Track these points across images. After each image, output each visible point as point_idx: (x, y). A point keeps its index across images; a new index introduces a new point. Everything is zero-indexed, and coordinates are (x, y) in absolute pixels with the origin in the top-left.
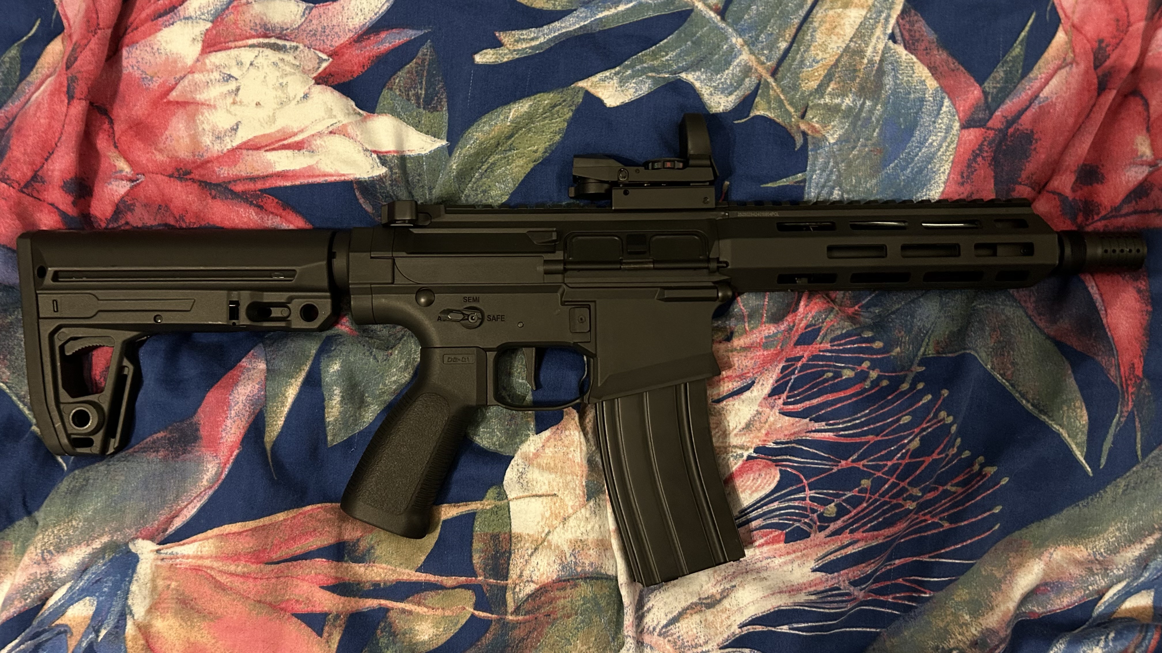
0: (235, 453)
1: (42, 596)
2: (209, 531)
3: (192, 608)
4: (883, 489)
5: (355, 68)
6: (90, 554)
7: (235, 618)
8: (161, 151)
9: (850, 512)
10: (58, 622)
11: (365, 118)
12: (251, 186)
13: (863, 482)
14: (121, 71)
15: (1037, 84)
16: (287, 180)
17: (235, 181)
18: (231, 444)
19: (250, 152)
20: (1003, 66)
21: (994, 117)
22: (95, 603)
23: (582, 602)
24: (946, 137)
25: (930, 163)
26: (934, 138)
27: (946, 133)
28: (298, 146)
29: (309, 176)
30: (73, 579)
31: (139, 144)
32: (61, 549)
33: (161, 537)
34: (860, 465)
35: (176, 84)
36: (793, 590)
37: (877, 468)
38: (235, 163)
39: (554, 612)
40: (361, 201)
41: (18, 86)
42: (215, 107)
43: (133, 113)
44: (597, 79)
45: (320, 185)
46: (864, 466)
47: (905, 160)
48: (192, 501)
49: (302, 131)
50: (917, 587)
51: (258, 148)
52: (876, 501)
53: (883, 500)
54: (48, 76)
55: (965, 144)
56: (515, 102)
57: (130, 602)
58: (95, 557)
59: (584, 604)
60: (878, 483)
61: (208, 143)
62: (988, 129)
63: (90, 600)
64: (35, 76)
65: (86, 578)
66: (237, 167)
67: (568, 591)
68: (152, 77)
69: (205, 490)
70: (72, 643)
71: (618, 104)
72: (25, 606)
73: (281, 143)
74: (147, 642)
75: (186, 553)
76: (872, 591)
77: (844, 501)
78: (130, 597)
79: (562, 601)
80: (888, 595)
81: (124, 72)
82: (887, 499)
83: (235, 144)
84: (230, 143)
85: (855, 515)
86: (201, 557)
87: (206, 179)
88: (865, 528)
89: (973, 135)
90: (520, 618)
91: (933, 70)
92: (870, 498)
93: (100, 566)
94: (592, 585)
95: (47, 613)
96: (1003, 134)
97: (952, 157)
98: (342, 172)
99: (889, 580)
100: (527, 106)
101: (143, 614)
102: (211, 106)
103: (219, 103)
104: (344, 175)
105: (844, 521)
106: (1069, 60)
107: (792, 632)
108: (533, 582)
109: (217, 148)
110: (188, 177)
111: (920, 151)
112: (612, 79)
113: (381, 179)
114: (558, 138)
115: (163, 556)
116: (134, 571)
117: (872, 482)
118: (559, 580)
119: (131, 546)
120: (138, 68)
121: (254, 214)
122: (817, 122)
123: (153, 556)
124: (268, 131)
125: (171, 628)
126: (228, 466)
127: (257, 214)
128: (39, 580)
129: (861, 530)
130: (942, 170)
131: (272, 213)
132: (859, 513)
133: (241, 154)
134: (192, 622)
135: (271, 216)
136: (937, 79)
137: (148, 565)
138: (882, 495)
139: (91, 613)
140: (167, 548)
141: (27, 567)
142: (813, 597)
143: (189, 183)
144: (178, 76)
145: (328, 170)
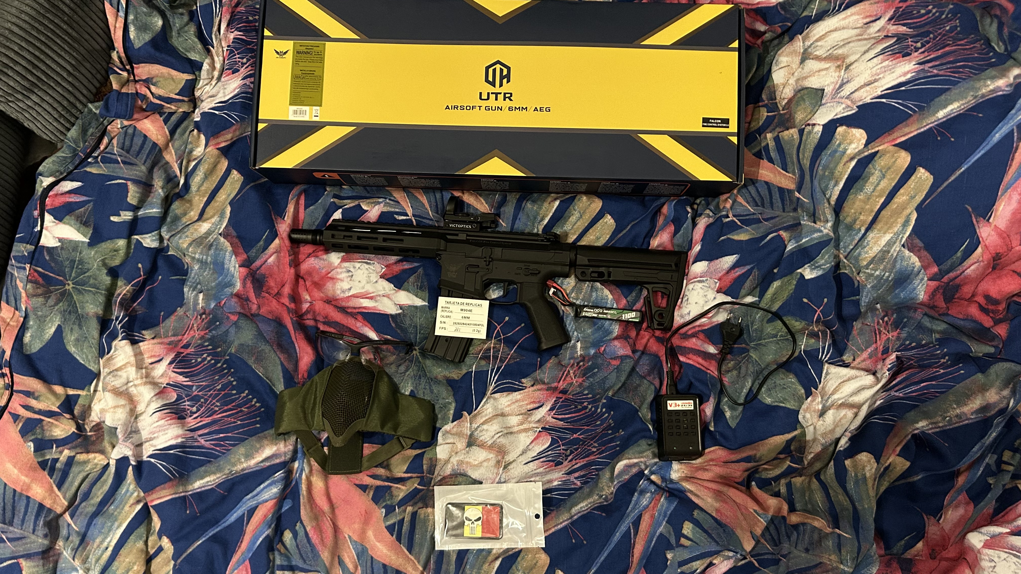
5: (395, 273)
8: (322, 293)
9: (575, 453)
11: (397, 291)
12: (354, 311)
13: (580, 443)
16: (366, 310)
17: (348, 308)
19: (354, 298)
28: (371, 298)
31: (316, 290)
34: (581, 437)
35: (331, 272)
36: (555, 481)
38: (348, 302)
40: (392, 321)
45: (378, 314)
49: (373, 293)
51: (358, 297)
61: (339, 293)
62: (941, 282)
68: (323, 269)
73: (366, 296)
77: (573, 450)
83: (349, 295)
84: (347, 294)
87: (337, 305)
88: (579, 459)
102: (342, 280)
103: (345, 279)
104: (386, 312)
105: (573, 457)
107: (551, 496)
109: (342, 295)
110: (331, 303)
113: (399, 314)
120: (319, 265)
121: (352, 320)
124: (361, 291)
127: (354, 320)
132: (577, 454)
133: (351, 298)
135: (359, 322)
142: (561, 483)
143: (331, 305)
144: (332, 269)
145: (381, 309)
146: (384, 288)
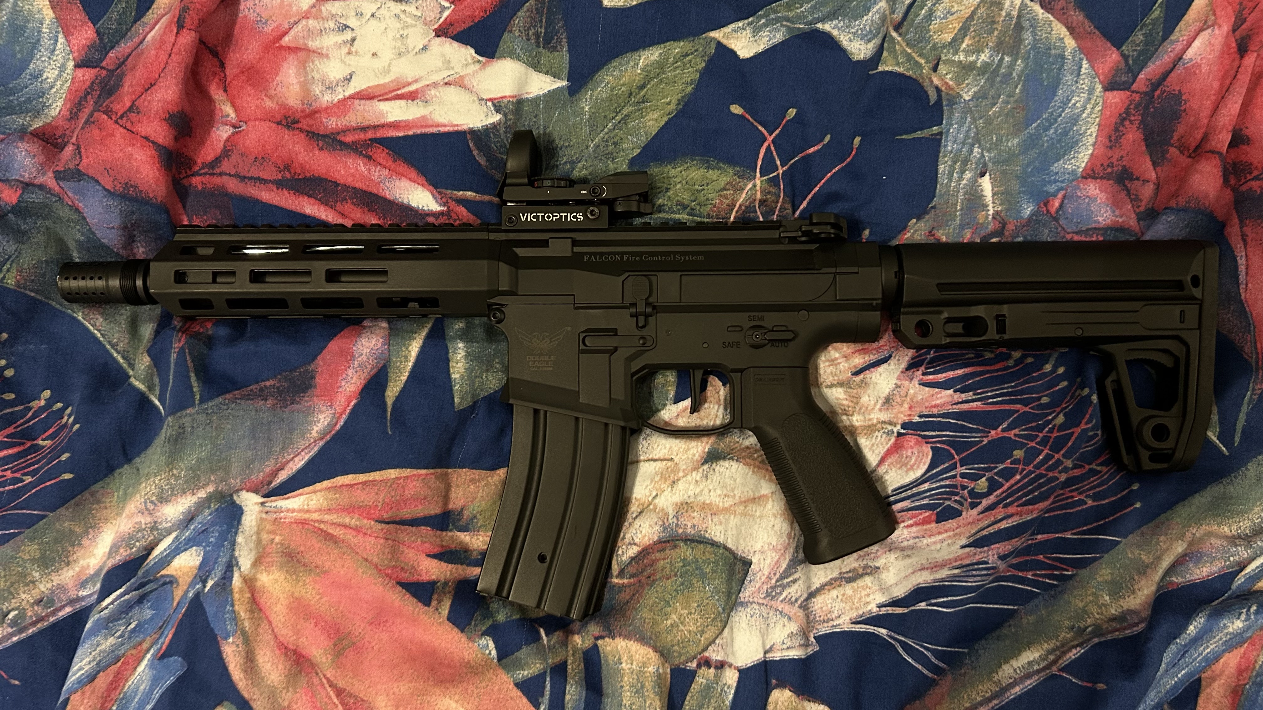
0: (352, 404)
1: (147, 545)
2: (318, 484)
3: (298, 561)
4: (1038, 460)
5: (477, 13)
6: (195, 503)
7: (342, 572)
8: (270, 97)
9: (1003, 485)
10: (163, 572)
11: (484, 64)
12: (362, 136)
13: (1015, 453)
14: (237, 15)
15: (1179, 47)
16: (400, 131)
17: (345, 132)
18: (349, 394)
19: (363, 102)
20: (1141, 29)
21: (1137, 80)
22: (202, 553)
23: (681, 564)
24: (1090, 99)
25: (1075, 125)
26: (1077, 99)
27: (1089, 94)
28: (412, 96)
29: (422, 126)
30: (179, 528)
31: (250, 90)
32: (163, 499)
33: (265, 490)
34: (1012, 434)
35: (290, 29)
36: (936, 567)
37: (1031, 438)
38: (345, 113)
39: (653, 574)
40: (475, 153)
41: (132, 26)
42: (327, 56)
43: (245, 56)
44: (730, 30)
45: (433, 135)
46: (1015, 435)
47: (1047, 120)
48: (299, 454)
49: (416, 81)
50: (1058, 565)
51: (371, 98)
52: (1031, 472)
53: (1038, 472)
54: (163, 16)
55: (1111, 107)
56: (644, 50)
57: (237, 554)
58: (201, 506)
59: (684, 566)
60: (1032, 454)
61: (318, 92)
62: (1133, 92)
63: (196, 550)
64: (150, 17)
65: (192, 527)
66: (347, 118)
67: (668, 551)
68: (267, 20)
69: (315, 442)
70: (178, 594)
71: (752, 55)
72: (130, 555)
73: (395, 93)
74: (253, 595)
75: (290, 507)
76: (1011, 566)
77: (996, 474)
78: (237, 548)
79: (662, 562)
80: (1027, 571)
81: (241, 15)
82: (1042, 471)
83: (347, 94)
84: (342, 93)
85: (1009, 488)
86: (308, 511)
87: (314, 129)
88: (1020, 502)
89: (1117, 98)
90: (625, 581)
91: (1071, 29)
92: (1024, 470)
93: (206, 515)
94: (692, 548)
95: (152, 563)
96: (1149, 95)
97: (1098, 119)
98: (455, 123)
99: (1028, 555)
100: (657, 54)
101: (249, 566)
102: (323, 55)
103: (334, 53)
104: (457, 125)
105: (997, 496)
106: (1210, 23)
107: (929, 608)
108: (635, 544)
109: (327, 99)
110: (296, 125)
111: (1063, 111)
112: (745, 29)
113: (494, 126)
114: (690, 89)
115: (268, 509)
116: (239, 522)
117: (1025, 452)
118: (660, 542)
119: (235, 497)
120: (254, 11)
121: (362, 165)
122: (951, 79)
123: (257, 508)
124: (382, 81)
125: (276, 581)
126: (344, 416)
127: (365, 165)
128: (144, 530)
129: (1016, 504)
130: (1089, 132)
131: (380, 165)
132: (1012, 486)
133: (353, 104)
134: (297, 576)
135: (379, 167)
136: (1075, 38)
137: (254, 517)
138: (1037, 467)
139: (198, 563)
140: (271, 501)
141: (132, 515)
142: (956, 571)
143: (296, 132)
144: (292, 21)
145: (442, 120)
146: (447, 63)
